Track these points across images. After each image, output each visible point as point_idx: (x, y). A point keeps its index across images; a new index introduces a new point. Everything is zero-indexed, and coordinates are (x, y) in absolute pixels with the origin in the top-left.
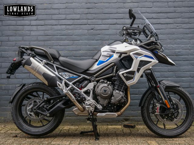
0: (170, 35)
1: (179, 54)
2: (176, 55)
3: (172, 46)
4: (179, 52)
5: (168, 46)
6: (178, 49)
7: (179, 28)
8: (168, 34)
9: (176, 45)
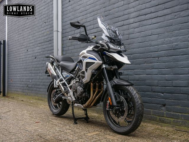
0: (167, 27)
1: (177, 47)
2: (173, 49)
3: (169, 39)
4: (177, 45)
5: (166, 39)
6: (175, 42)
7: (177, 17)
8: (165, 27)
9: (174, 38)
